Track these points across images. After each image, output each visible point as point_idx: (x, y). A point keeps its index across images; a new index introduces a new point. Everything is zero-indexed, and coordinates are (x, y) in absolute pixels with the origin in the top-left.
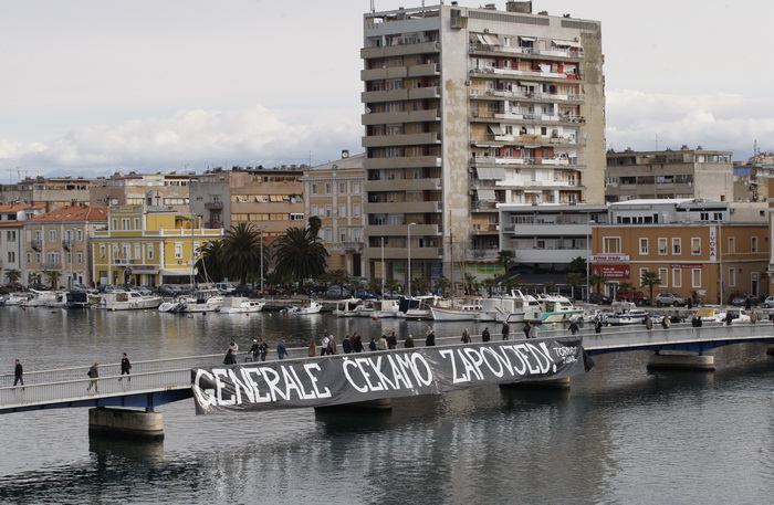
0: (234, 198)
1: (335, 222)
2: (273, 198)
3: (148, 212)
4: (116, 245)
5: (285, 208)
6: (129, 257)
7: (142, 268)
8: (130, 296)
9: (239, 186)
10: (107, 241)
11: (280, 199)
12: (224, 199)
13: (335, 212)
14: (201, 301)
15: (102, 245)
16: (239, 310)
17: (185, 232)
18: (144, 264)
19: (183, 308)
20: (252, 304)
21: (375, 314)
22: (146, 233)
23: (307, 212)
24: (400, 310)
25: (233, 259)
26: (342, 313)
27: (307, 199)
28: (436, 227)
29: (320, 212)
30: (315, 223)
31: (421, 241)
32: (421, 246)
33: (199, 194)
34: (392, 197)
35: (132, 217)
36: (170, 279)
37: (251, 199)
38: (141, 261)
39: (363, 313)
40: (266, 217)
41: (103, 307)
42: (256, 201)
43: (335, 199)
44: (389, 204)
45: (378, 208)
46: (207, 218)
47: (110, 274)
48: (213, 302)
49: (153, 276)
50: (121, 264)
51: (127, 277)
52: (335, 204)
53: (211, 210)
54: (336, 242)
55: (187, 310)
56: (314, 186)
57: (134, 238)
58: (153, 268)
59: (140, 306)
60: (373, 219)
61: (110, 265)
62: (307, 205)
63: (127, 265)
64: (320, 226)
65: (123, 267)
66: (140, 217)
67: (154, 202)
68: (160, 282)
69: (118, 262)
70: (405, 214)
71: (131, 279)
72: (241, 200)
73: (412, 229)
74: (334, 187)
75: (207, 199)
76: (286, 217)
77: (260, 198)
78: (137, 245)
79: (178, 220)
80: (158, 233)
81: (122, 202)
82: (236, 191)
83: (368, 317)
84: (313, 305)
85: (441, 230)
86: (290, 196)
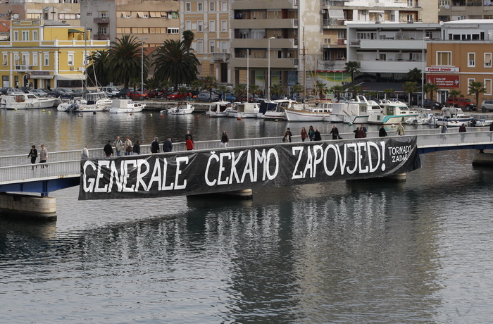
0: (119, 14)
1: (206, 35)
2: (152, 15)
3: (45, 26)
4: (16, 54)
5: (162, 23)
6: (28, 64)
7: (39, 73)
8: (26, 98)
9: (123, 3)
10: (9, 49)
11: (158, 15)
12: (110, 15)
13: (206, 27)
14: (91, 103)
15: (5, 53)
16: (125, 110)
17: (76, 43)
18: (41, 70)
19: (76, 108)
20: (136, 106)
21: (239, 115)
22: (43, 43)
23: (182, 27)
24: (260, 112)
25: (118, 66)
26: (214, 113)
27: (182, 16)
28: (293, 41)
29: (193, 27)
30: (189, 36)
31: (280, 53)
32: (280, 57)
33: (89, 10)
34: (255, 15)
35: (31, 30)
36: (63, 84)
37: (134, 15)
38: (38, 67)
39: (231, 114)
40: (146, 31)
41: (2, 106)
42: (138, 17)
43: (206, 15)
44: (252, 20)
45: (243, 24)
46: (96, 31)
47: (11, 78)
48: (102, 103)
49: (49, 80)
50: (21, 70)
51: (26, 81)
52: (206, 20)
53: (99, 24)
54: (206, 52)
55: (79, 110)
56: (188, 5)
57: (32, 47)
58: (48, 73)
59: (36, 106)
60: (238, 34)
61: (11, 71)
62: (182, 21)
63: (26, 70)
64: (192, 38)
65: (23, 73)
66: (38, 29)
67: (50, 17)
68: (54, 86)
69: (18, 68)
70: (266, 29)
71: (29, 83)
72: (125, 16)
73: (272, 42)
74: (206, 6)
75: (95, 15)
76: (163, 31)
77: (141, 14)
78: (35, 54)
79: (71, 33)
80: (53, 43)
81: (23, 16)
82: (121, 8)
83: (233, 117)
84: (189, 106)
85: (297, 43)
86: (167, 13)
